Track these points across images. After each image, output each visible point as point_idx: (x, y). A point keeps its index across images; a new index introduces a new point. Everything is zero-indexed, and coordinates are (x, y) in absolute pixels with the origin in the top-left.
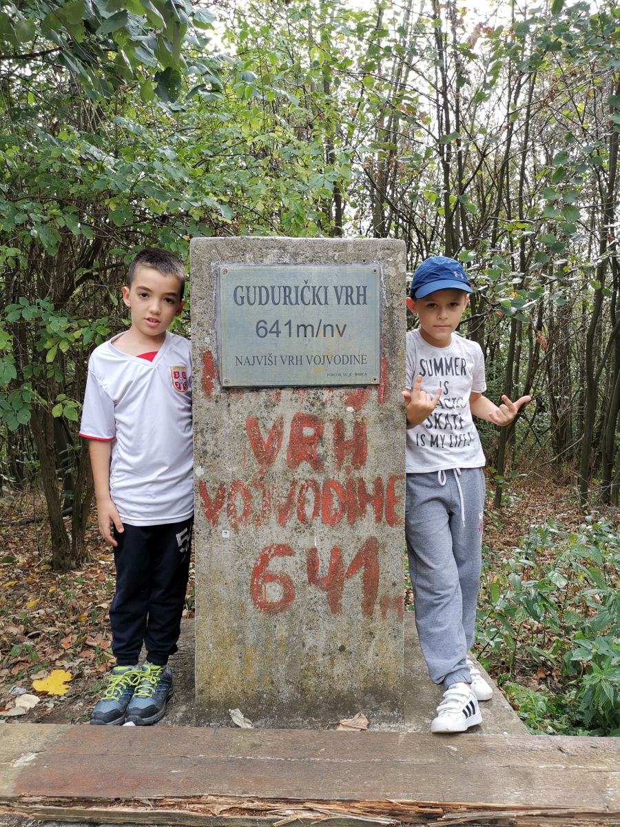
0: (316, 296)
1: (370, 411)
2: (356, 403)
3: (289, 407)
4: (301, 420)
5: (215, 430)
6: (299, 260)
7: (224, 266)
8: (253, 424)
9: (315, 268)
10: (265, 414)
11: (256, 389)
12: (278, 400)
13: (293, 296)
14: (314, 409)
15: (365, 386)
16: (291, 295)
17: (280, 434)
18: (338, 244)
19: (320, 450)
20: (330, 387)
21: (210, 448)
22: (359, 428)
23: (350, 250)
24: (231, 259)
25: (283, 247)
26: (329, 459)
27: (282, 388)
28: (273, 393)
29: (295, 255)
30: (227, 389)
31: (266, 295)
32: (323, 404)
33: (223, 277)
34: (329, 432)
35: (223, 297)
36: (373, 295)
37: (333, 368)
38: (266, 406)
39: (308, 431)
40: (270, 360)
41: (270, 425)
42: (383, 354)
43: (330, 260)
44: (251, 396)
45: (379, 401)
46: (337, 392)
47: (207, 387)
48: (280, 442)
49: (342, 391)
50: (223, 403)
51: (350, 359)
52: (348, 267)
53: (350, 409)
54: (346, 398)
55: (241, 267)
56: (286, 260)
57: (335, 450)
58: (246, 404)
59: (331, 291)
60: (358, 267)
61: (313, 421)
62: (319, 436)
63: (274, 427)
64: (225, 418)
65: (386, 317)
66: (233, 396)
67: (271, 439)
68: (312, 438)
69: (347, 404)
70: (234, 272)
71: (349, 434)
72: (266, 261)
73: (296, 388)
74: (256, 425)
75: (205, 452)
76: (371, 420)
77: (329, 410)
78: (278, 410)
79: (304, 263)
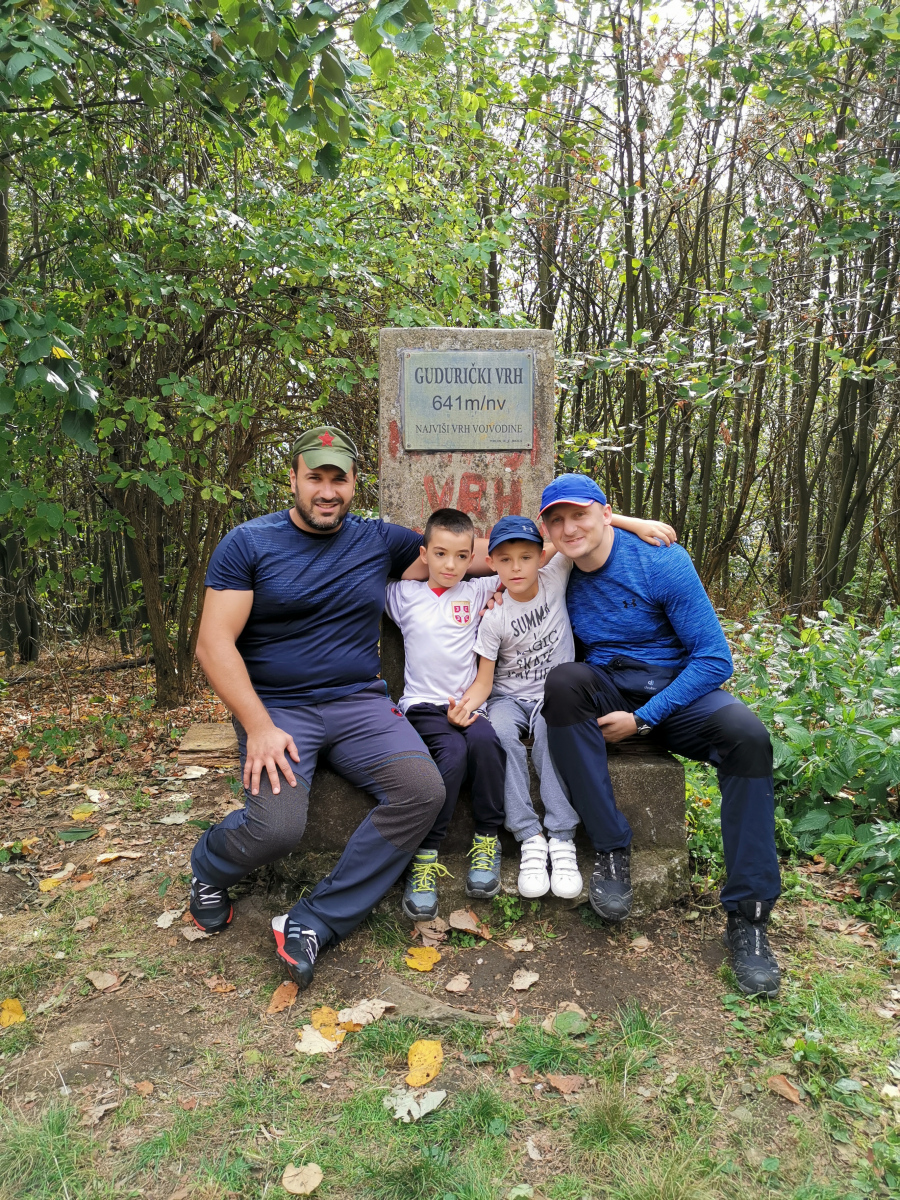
0: (481, 376)
1: (524, 472)
2: (513, 464)
3: (458, 467)
4: (468, 478)
5: (398, 486)
6: (468, 347)
7: (407, 352)
8: (430, 480)
9: (480, 353)
10: (439, 473)
11: (432, 452)
12: (450, 461)
13: (463, 375)
14: (479, 469)
15: (520, 451)
16: (461, 376)
17: (451, 489)
18: (499, 334)
19: (483, 503)
20: (492, 451)
21: (394, 500)
22: (515, 484)
23: (509, 339)
24: (414, 346)
25: (455, 336)
26: (491, 510)
27: (453, 451)
28: (446, 455)
29: (464, 343)
30: (409, 452)
31: (442, 375)
32: (486, 465)
33: (407, 360)
34: (491, 489)
35: (406, 376)
36: (528, 376)
37: (495, 435)
38: (440, 467)
39: (474, 488)
40: (444, 429)
41: (443, 483)
42: (535, 424)
43: (492, 347)
44: (427, 457)
45: (532, 463)
46: (498, 455)
47: (393, 450)
48: (451, 495)
49: (502, 454)
50: (406, 463)
51: (508, 428)
52: (507, 353)
53: (508, 470)
54: (505, 460)
55: (421, 353)
56: (458, 347)
57: (496, 504)
58: (424, 464)
59: (493, 372)
60: (515, 352)
61: (478, 479)
62: (483, 492)
63: (447, 483)
64: (407, 476)
65: (537, 394)
66: (414, 458)
67: (445, 494)
68: (478, 493)
69: (505, 465)
70: (416, 357)
71: (507, 490)
72: (441, 347)
73: (465, 452)
74: (432, 482)
75: (391, 504)
76: (525, 479)
77: (491, 470)
78: (450, 470)
79: (471, 349)
